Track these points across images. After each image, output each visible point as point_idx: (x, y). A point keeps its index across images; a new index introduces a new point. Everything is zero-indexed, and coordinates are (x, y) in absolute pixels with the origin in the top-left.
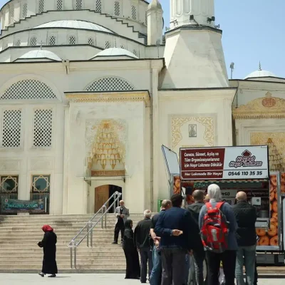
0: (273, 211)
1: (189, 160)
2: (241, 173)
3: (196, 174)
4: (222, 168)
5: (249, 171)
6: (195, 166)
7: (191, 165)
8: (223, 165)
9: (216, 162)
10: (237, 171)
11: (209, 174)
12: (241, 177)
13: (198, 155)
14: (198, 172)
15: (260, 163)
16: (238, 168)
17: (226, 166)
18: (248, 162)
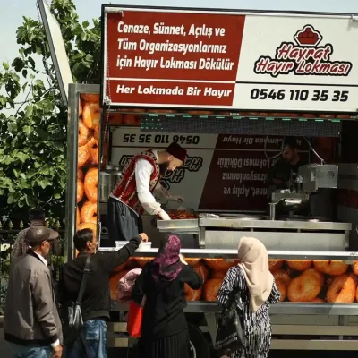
1: (132, 45)
2: (287, 94)
3: (151, 90)
4: (232, 74)
5: (311, 89)
6: (149, 64)
7: (140, 62)
8: (235, 68)
9: (215, 56)
10: (277, 88)
11: (191, 91)
12: (288, 104)
13: (160, 29)
14: (157, 85)
15: (345, 68)
16: (281, 78)
17: (245, 70)
18: (311, 60)
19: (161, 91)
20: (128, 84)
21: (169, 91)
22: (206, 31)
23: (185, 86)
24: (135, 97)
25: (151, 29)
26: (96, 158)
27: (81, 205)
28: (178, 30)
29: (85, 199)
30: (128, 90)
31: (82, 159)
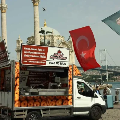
0: (70, 86)
2: (56, 63)
3: (30, 62)
4: (46, 59)
6: (30, 56)
7: (28, 56)
8: (46, 57)
10: (54, 62)
11: (38, 62)
13: (32, 49)
14: (32, 61)
15: (65, 58)
16: (54, 60)
17: (48, 58)
18: (60, 57)
19: (32, 62)
20: (26, 60)
21: (34, 62)
22: (41, 50)
23: (37, 61)
24: (27, 63)
25: (31, 49)
26: (19, 76)
27: (16, 86)
28: (36, 49)
29: (17, 85)
30: (26, 61)
31: (16, 76)
